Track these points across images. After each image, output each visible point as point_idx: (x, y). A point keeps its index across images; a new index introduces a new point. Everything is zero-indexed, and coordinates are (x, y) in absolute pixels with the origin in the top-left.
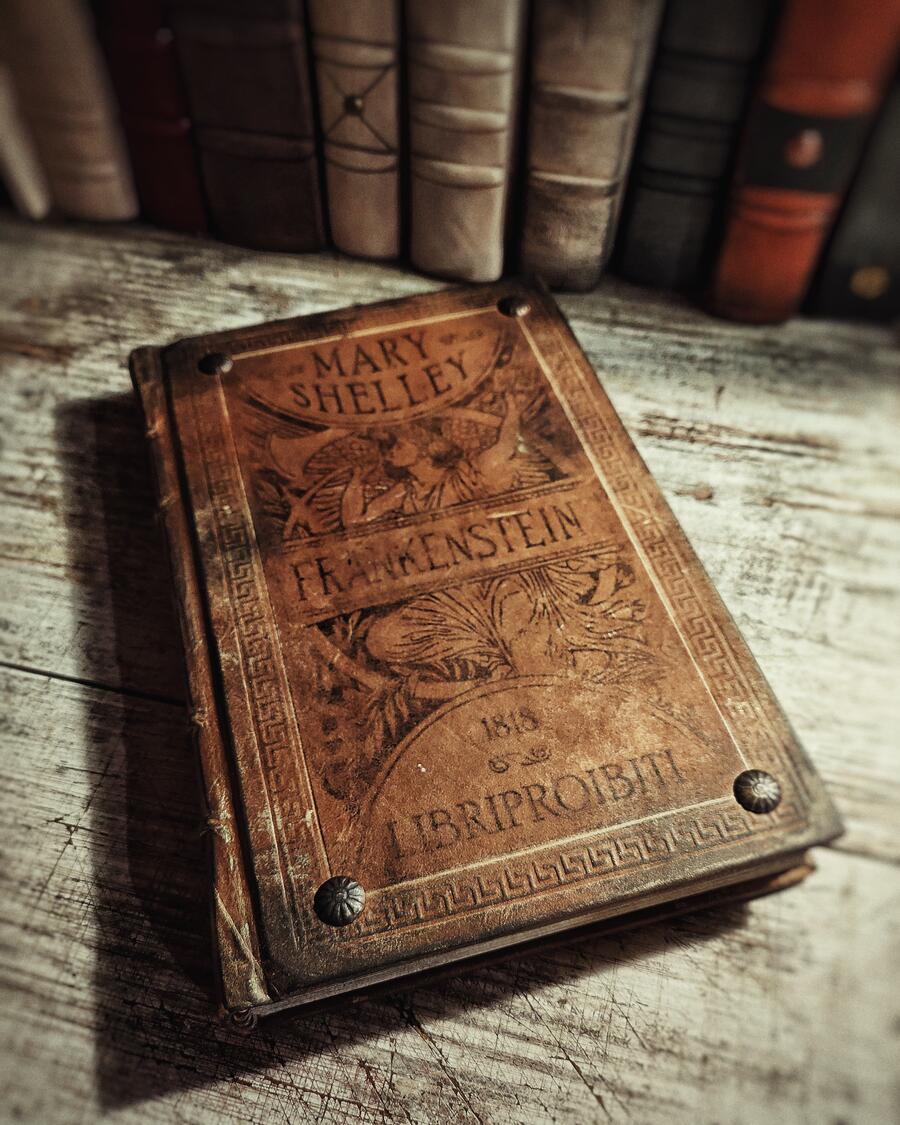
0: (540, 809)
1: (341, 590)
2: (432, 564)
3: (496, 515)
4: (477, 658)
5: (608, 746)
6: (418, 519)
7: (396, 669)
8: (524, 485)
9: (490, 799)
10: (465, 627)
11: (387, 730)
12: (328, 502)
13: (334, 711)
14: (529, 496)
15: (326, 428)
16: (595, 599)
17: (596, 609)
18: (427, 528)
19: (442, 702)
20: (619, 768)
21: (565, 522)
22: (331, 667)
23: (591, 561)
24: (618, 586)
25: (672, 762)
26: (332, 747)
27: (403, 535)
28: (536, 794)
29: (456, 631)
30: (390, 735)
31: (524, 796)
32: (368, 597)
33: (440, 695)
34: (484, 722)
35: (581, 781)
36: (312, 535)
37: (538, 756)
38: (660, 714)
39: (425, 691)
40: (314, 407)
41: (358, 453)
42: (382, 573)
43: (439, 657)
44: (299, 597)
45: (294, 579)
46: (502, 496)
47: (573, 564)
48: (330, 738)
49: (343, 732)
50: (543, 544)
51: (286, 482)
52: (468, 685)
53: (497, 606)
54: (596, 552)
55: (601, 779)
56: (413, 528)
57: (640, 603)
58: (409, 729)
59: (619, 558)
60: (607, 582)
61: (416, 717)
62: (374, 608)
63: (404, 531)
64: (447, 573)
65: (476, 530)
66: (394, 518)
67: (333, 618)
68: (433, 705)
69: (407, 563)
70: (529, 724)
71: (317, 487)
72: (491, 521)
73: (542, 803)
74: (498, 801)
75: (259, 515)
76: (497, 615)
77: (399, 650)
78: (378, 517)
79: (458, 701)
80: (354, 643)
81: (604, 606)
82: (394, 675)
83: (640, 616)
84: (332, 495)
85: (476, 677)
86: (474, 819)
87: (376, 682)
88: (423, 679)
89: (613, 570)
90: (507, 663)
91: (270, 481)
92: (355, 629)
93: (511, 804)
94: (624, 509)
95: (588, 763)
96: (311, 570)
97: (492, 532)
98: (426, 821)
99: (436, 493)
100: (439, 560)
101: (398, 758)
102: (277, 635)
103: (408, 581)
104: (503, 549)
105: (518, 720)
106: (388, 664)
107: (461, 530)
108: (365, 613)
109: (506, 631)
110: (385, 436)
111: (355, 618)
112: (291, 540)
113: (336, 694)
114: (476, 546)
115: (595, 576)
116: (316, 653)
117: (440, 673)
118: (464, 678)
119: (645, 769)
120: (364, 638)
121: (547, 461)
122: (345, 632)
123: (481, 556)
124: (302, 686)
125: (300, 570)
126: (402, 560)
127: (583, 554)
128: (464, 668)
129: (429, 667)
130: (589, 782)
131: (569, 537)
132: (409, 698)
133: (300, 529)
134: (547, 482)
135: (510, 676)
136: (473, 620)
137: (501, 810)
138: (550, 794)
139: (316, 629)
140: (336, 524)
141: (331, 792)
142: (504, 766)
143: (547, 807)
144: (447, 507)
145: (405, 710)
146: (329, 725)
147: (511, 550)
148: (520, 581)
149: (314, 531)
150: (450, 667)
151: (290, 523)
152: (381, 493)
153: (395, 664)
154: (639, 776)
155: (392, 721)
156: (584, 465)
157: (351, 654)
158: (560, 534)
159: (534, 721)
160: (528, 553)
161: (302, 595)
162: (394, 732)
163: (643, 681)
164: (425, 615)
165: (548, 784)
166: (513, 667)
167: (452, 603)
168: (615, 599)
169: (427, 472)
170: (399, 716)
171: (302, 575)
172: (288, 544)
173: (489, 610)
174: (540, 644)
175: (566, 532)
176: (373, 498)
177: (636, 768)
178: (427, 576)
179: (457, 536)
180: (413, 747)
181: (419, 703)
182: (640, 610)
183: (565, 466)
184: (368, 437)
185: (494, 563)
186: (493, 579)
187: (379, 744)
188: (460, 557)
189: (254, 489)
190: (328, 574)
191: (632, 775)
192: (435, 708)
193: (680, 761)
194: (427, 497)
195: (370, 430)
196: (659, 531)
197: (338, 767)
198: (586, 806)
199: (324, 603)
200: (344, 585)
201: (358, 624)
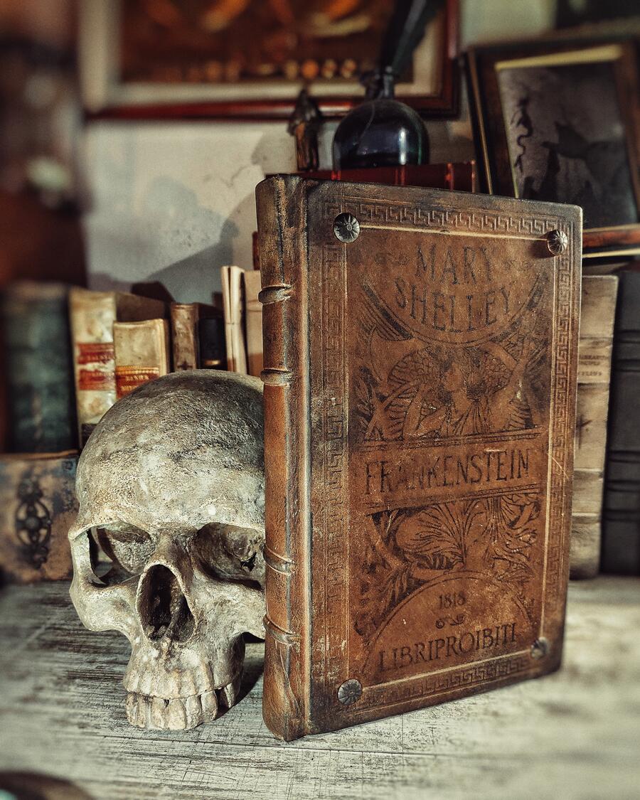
0: (451, 651)
1: (390, 490)
2: (445, 482)
3: (488, 450)
4: (450, 555)
5: (491, 618)
6: (447, 441)
7: (407, 556)
8: (511, 428)
9: (431, 642)
10: (449, 533)
11: (393, 596)
12: (399, 412)
13: (368, 579)
14: (510, 438)
15: (411, 337)
16: (516, 526)
17: (515, 532)
18: (450, 450)
19: (425, 582)
20: (491, 631)
21: (521, 464)
22: (374, 548)
23: (523, 496)
24: (530, 519)
25: (513, 630)
26: (364, 602)
27: (435, 454)
28: (451, 640)
29: (444, 534)
30: (394, 599)
31: (446, 641)
32: (405, 500)
33: (424, 578)
34: (441, 597)
35: (473, 636)
36: (383, 440)
37: (460, 619)
38: (519, 603)
39: (418, 573)
40: (408, 310)
41: (425, 369)
42: (416, 482)
43: (432, 551)
44: (365, 492)
45: (366, 476)
46: (497, 435)
47: (515, 498)
48: (364, 596)
49: (370, 594)
50: (505, 479)
51: (375, 384)
52: (439, 573)
53: (470, 519)
54: (529, 491)
55: (481, 637)
56: (441, 448)
57: (536, 532)
58: (405, 597)
59: (537, 498)
60: (526, 515)
61: (410, 589)
62: (406, 509)
63: (436, 450)
64: (450, 490)
65: (476, 459)
66: (433, 438)
67: (382, 512)
68: (420, 583)
69: (432, 476)
70: (461, 602)
71: (395, 395)
72: (485, 453)
73: (452, 647)
74: (434, 644)
75: (355, 412)
76: (467, 527)
77: (412, 543)
78: (425, 435)
79: (433, 582)
80: (390, 534)
81: (519, 531)
82: (406, 560)
83: (533, 541)
84: (402, 406)
85: (445, 568)
86: (420, 653)
87: (395, 563)
88: (419, 565)
89: (532, 506)
90: (463, 562)
91: (365, 381)
92: (392, 523)
93: (439, 646)
94: (552, 460)
95: (479, 627)
96: (375, 470)
97: (482, 463)
98: (399, 652)
99: (462, 422)
100: (449, 480)
101: (395, 614)
102: (348, 518)
103: (428, 492)
104: (484, 478)
105: (457, 598)
106: (404, 552)
107: (468, 457)
108: (400, 512)
109: (468, 541)
110: (445, 357)
111: (395, 513)
112: (369, 440)
113: (372, 569)
114: (472, 473)
115: (522, 508)
116: (367, 536)
117: (428, 563)
118: (440, 568)
119: (502, 632)
120: (395, 531)
121: (528, 410)
122: (386, 525)
123: (473, 481)
124: (356, 563)
125: (370, 468)
126: (430, 473)
127: (522, 492)
128: (441, 561)
129: (424, 557)
130: (476, 637)
131: (519, 477)
132: (410, 577)
133: (377, 432)
134: (522, 429)
135: (462, 570)
136: (455, 529)
137: (434, 649)
138: (458, 642)
139: (371, 518)
140: (399, 434)
141: (357, 631)
142: (442, 624)
143: (454, 650)
144: (466, 435)
145: (405, 585)
146: (365, 588)
147: (488, 480)
148: (486, 505)
149: (385, 436)
150: (435, 560)
151: (371, 425)
152: (432, 413)
153: (407, 552)
154: (497, 636)
155: (397, 590)
156: (545, 420)
157: (386, 540)
158: (515, 475)
159: (464, 599)
160: (496, 484)
161: (368, 490)
162: (396, 598)
163: (518, 582)
164: (431, 520)
165: (458, 637)
166: (465, 564)
167: (447, 514)
168: (524, 527)
169: (462, 401)
170: (401, 588)
171: (370, 473)
172: (368, 443)
173: (465, 522)
174: (481, 552)
175: (519, 472)
176: (426, 416)
177: (498, 633)
178: (439, 491)
179: (464, 461)
180: (403, 610)
181: (413, 581)
182: (534, 537)
183: (536, 419)
184: (434, 356)
185: (477, 487)
186: (473, 500)
187: (388, 604)
188: (461, 479)
189: (355, 384)
190: (385, 475)
191: (494, 636)
192: (421, 585)
193: (517, 630)
194: (457, 423)
195: (439, 348)
196: (562, 483)
197: (363, 616)
198: (471, 650)
199: (379, 499)
200: (393, 486)
201: (395, 519)
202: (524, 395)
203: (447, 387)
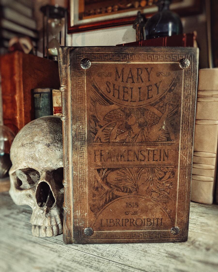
0: (132, 224)
1: (104, 161)
2: (128, 159)
3: (148, 149)
4: (131, 188)
5: (150, 215)
6: (129, 144)
7: (112, 186)
8: (160, 140)
9: (123, 220)
10: (130, 179)
11: (106, 200)
12: (107, 132)
13: (96, 192)
14: (159, 144)
15: (113, 104)
16: (162, 180)
17: (162, 182)
18: (130, 148)
19: (119, 197)
20: (150, 220)
21: (165, 155)
22: (98, 182)
23: (166, 169)
24: (169, 178)
25: (161, 221)
26: (94, 201)
27: (123, 149)
28: (132, 221)
29: (128, 180)
30: (106, 201)
31: (130, 220)
32: (110, 165)
33: (119, 195)
34: (127, 203)
35: (142, 220)
36: (101, 142)
37: (135, 213)
38: (164, 211)
39: (116, 193)
40: (111, 94)
41: (119, 116)
42: (115, 158)
43: (122, 186)
44: (94, 160)
45: (94, 155)
46: (152, 143)
47: (162, 169)
48: (94, 198)
49: (97, 198)
50: (157, 161)
51: (98, 122)
52: (126, 194)
53: (140, 175)
54: (169, 166)
55: (146, 221)
56: (127, 147)
57: (172, 183)
58: (111, 201)
59: (173, 170)
60: (167, 176)
61: (113, 199)
62: (111, 168)
63: (124, 147)
64: (131, 163)
65: (142, 152)
66: (122, 143)
67: (101, 169)
68: (117, 197)
69: (122, 157)
70: (136, 206)
71: (106, 126)
72: (147, 150)
73: (132, 223)
74: (124, 220)
75: (89, 131)
76: (139, 178)
77: (114, 181)
78: (119, 141)
79: (123, 197)
80: (104, 177)
81: (164, 182)
82: (111, 187)
83: (171, 187)
84: (109, 130)
85: (129, 193)
86: (118, 223)
87: (106, 188)
88: (117, 190)
89: (170, 173)
90: (137, 191)
91: (94, 120)
92: (105, 173)
93: (126, 221)
94: (181, 155)
95: (144, 217)
96: (98, 153)
97: (146, 154)
98: (109, 221)
99: (136, 137)
100: (130, 159)
101: (107, 207)
102: (87, 170)
103: (121, 163)
104: (147, 160)
105: (134, 204)
106: (110, 184)
107: (139, 151)
108: (109, 169)
109: (139, 183)
110: (128, 112)
111: (106, 170)
112: (95, 142)
113: (97, 188)
114: (141, 157)
115: (165, 173)
116: (95, 177)
117: (121, 189)
118: (126, 192)
119: (156, 221)
120: (107, 176)
121: (169, 134)
122: (103, 173)
123: (141, 160)
124: (90, 186)
125: (96, 152)
126: (121, 156)
127: (165, 166)
128: (127, 190)
129: (119, 187)
130: (143, 221)
131: (164, 160)
132: (113, 194)
133: (98, 139)
134: (165, 141)
135: (136, 194)
136: (133, 178)
137: (124, 222)
138: (135, 221)
139: (96, 170)
140: (108, 140)
141: (91, 210)
142: (127, 213)
145: (111, 196)
146: (94, 195)
147: (148, 160)
148: (147, 170)
149: (102, 141)
150: (124, 189)
151: (96, 137)
152: (122, 133)
153: (112, 185)
154: (154, 222)
156: (177, 138)
157: (103, 179)
158: (162, 159)
159: (138, 206)
160: (152, 162)
161: (95, 160)
162: (107, 201)
163: (164, 202)
164: (122, 174)
165: (135, 219)
166: (138, 192)
167: (129, 172)
168: (167, 181)
169: (136, 129)
170: (109, 198)
171: (96, 154)
172: (95, 143)
173: (137, 176)
174: (145, 188)
175: (164, 159)
176: (119, 134)
177: (154, 221)
178: (126, 163)
179: (137, 152)
180: (111, 205)
181: (115, 196)
182: (171, 185)
183: (172, 137)
184: (123, 111)
185: (143, 163)
186: (141, 168)
187: (104, 203)
188: (136, 159)
189: (89, 122)
190: (102, 155)
191: (152, 222)
192: (118, 198)
193: (163, 221)
194: (134, 137)
195: (125, 108)
196: (186, 164)
197: (94, 205)
198: (141, 225)
199: (99, 164)
200: (106, 160)
201: (106, 172)
202: (166, 127)
203: (129, 123)
